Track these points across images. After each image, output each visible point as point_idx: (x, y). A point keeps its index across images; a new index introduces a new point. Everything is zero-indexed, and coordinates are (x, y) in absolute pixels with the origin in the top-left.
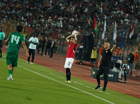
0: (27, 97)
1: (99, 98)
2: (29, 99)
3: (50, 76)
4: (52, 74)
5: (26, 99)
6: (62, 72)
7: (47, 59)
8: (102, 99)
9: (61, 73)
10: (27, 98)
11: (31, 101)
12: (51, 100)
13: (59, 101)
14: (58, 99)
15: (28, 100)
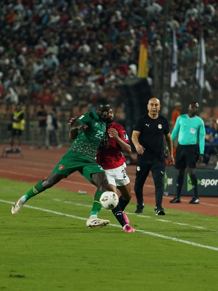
0: (13, 271)
1: (199, 245)
2: (19, 276)
3: (56, 207)
4: (58, 200)
5: (11, 276)
6: (84, 190)
7: (37, 164)
8: (208, 247)
9: (83, 196)
10: (14, 274)
11: (24, 280)
12: (77, 270)
13: (99, 270)
14: (94, 266)
15: (16, 280)
